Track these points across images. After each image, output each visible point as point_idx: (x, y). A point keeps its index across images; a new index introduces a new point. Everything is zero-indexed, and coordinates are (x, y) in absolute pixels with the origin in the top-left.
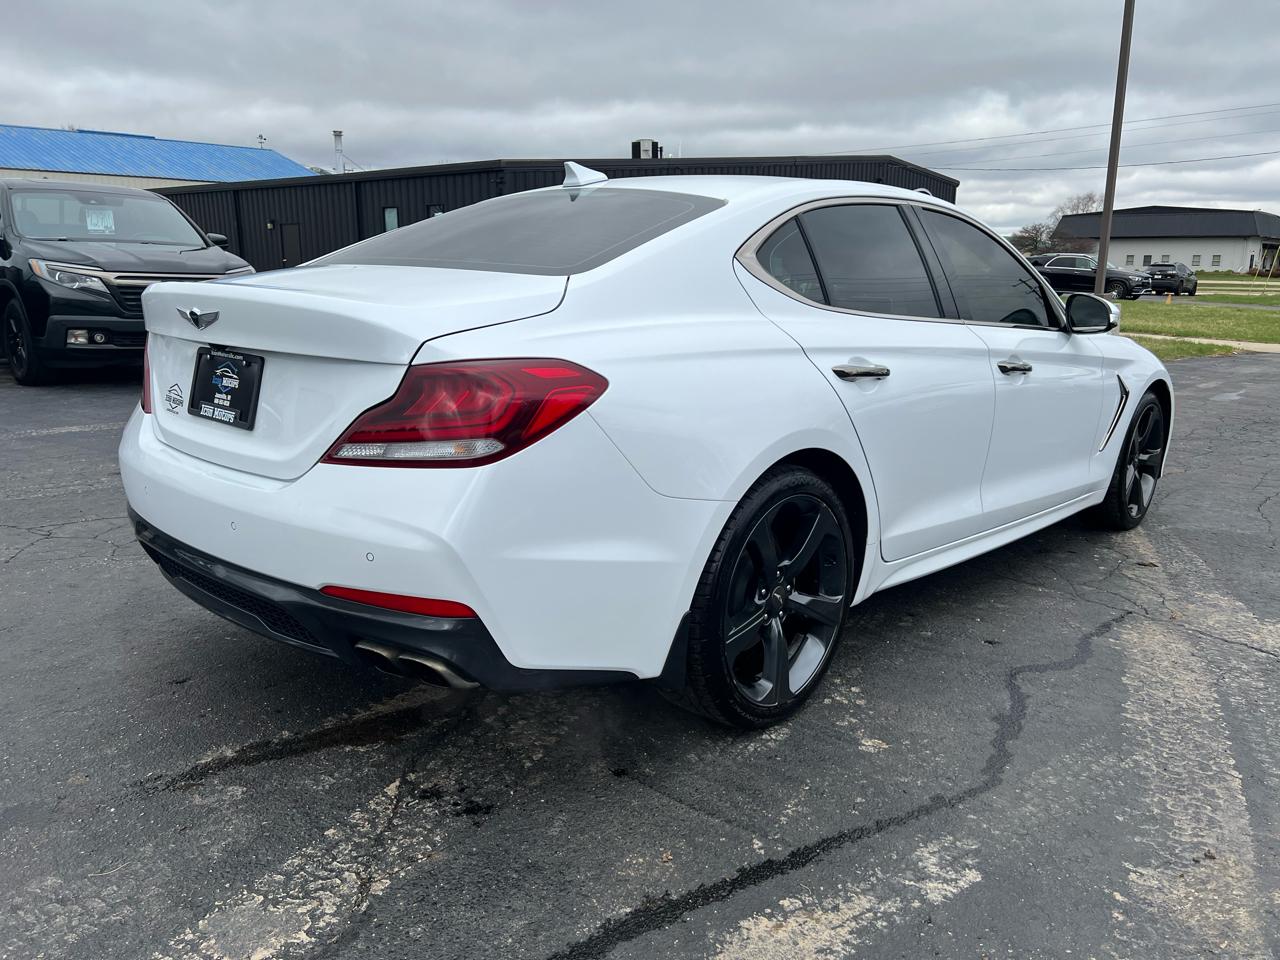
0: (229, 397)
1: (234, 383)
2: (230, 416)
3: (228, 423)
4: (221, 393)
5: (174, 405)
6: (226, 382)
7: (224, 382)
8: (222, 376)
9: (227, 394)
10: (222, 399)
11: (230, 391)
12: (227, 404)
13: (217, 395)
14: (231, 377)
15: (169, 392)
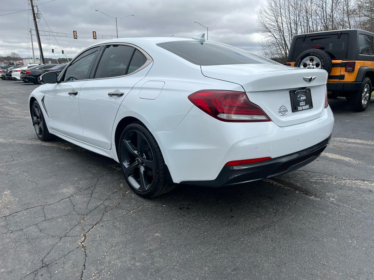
0: (304, 102)
1: (305, 98)
2: (308, 107)
3: (308, 109)
4: (301, 102)
5: (283, 113)
6: (302, 98)
7: (301, 98)
8: (300, 97)
9: (303, 101)
10: (302, 103)
11: (304, 100)
12: (304, 104)
13: (300, 103)
14: (303, 96)
15: (279, 110)
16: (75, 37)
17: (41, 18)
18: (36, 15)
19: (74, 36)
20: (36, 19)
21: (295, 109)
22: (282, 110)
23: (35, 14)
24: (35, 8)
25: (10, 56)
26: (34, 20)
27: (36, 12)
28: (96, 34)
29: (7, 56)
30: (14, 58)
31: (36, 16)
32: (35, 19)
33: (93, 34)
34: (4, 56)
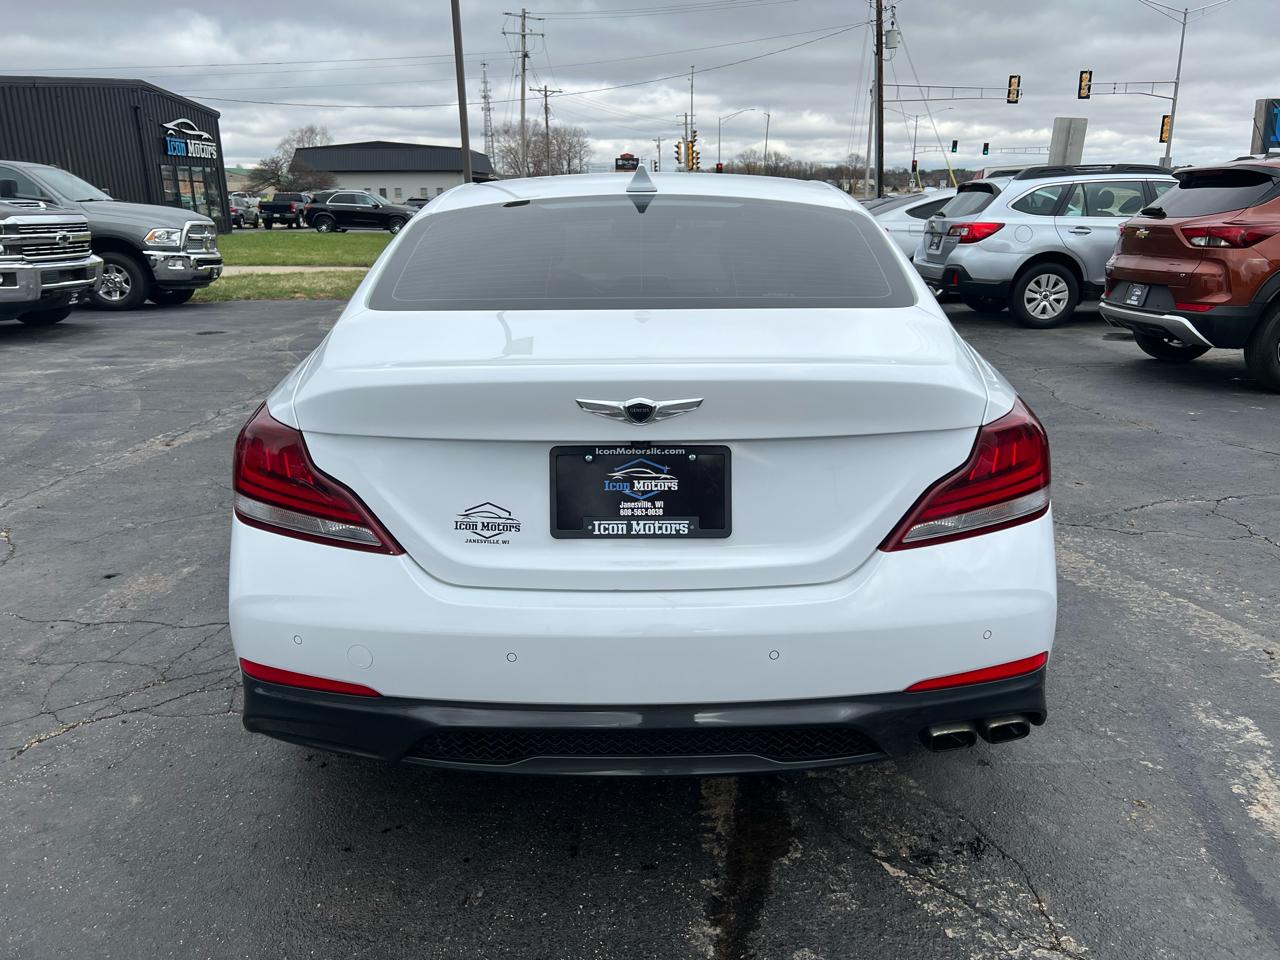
0: (655, 505)
1: (668, 485)
2: (679, 526)
3: (678, 535)
4: (634, 501)
5: (487, 534)
6: (643, 486)
7: (639, 486)
8: (630, 479)
9: (651, 500)
10: (640, 508)
11: (658, 496)
12: (659, 512)
13: (624, 505)
15: (460, 519)
16: (1013, 97)
17: (898, 45)
18: (884, 38)
19: (1009, 93)
20: (884, 50)
21: (568, 522)
22: (478, 520)
23: (882, 35)
24: (886, 16)
25: (844, 164)
26: (877, 54)
27: (886, 27)
28: (1090, 80)
29: (835, 166)
30: (855, 170)
31: (884, 41)
32: (879, 53)
33: (1081, 81)
34: (829, 166)
